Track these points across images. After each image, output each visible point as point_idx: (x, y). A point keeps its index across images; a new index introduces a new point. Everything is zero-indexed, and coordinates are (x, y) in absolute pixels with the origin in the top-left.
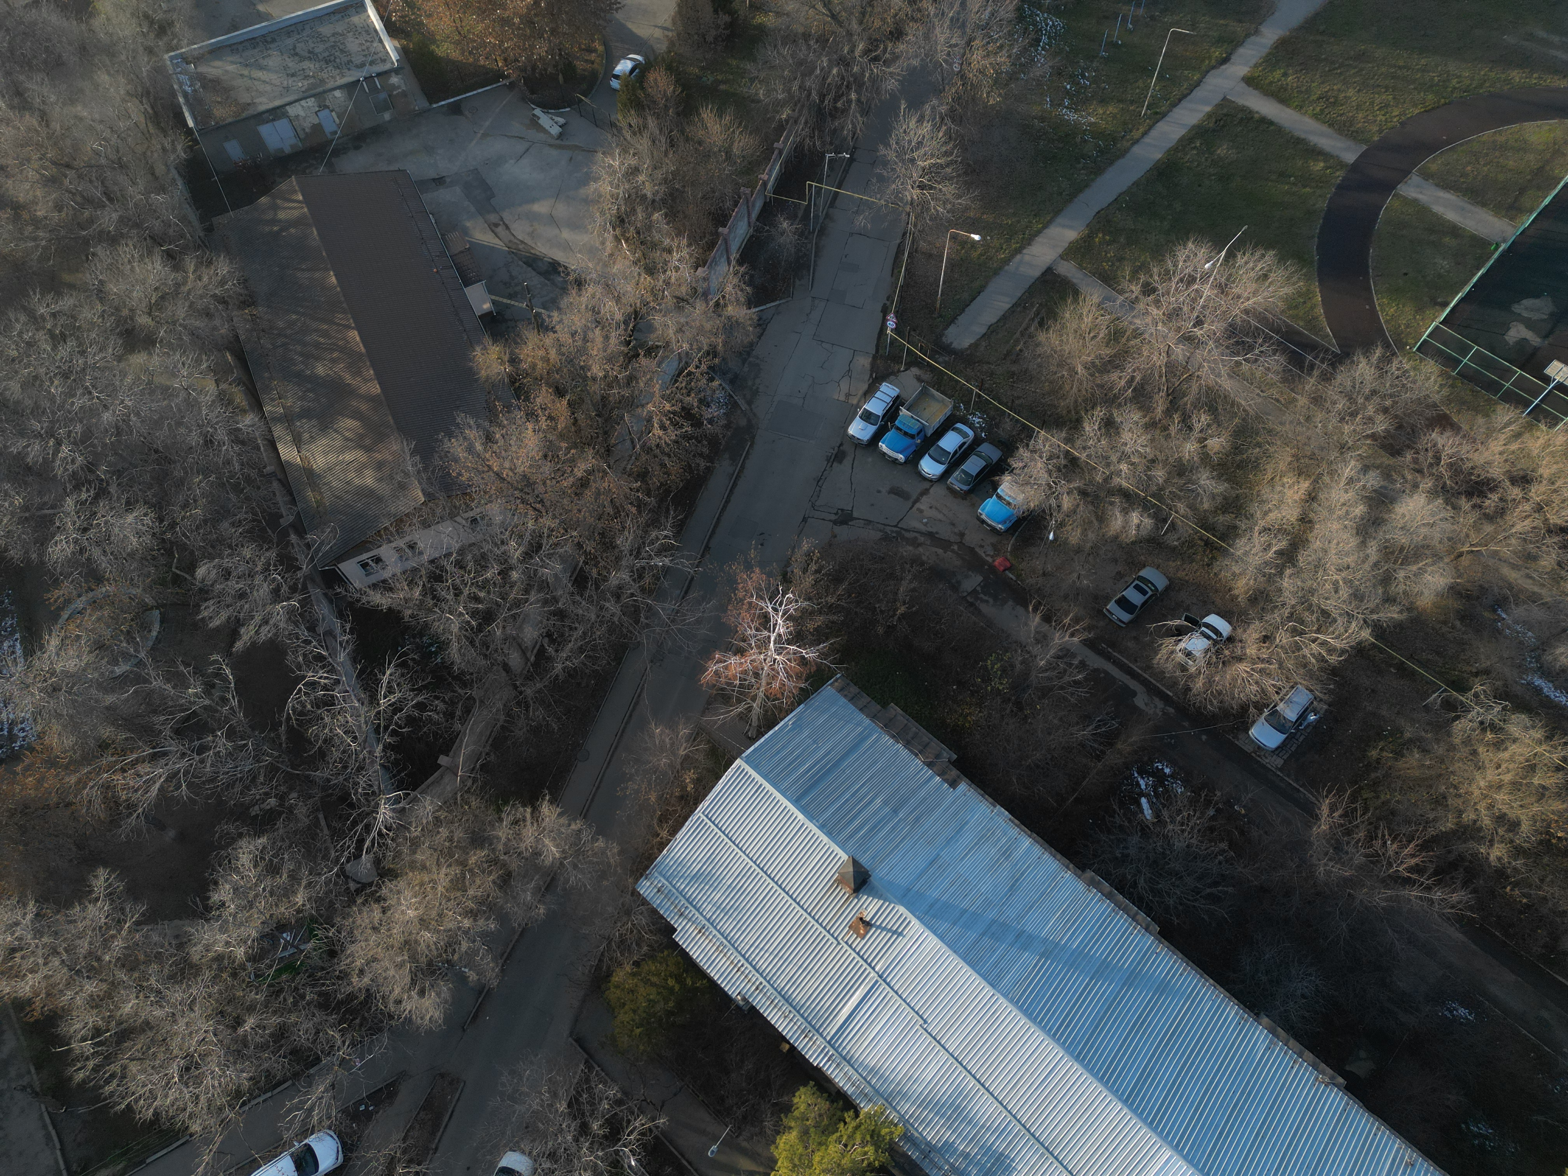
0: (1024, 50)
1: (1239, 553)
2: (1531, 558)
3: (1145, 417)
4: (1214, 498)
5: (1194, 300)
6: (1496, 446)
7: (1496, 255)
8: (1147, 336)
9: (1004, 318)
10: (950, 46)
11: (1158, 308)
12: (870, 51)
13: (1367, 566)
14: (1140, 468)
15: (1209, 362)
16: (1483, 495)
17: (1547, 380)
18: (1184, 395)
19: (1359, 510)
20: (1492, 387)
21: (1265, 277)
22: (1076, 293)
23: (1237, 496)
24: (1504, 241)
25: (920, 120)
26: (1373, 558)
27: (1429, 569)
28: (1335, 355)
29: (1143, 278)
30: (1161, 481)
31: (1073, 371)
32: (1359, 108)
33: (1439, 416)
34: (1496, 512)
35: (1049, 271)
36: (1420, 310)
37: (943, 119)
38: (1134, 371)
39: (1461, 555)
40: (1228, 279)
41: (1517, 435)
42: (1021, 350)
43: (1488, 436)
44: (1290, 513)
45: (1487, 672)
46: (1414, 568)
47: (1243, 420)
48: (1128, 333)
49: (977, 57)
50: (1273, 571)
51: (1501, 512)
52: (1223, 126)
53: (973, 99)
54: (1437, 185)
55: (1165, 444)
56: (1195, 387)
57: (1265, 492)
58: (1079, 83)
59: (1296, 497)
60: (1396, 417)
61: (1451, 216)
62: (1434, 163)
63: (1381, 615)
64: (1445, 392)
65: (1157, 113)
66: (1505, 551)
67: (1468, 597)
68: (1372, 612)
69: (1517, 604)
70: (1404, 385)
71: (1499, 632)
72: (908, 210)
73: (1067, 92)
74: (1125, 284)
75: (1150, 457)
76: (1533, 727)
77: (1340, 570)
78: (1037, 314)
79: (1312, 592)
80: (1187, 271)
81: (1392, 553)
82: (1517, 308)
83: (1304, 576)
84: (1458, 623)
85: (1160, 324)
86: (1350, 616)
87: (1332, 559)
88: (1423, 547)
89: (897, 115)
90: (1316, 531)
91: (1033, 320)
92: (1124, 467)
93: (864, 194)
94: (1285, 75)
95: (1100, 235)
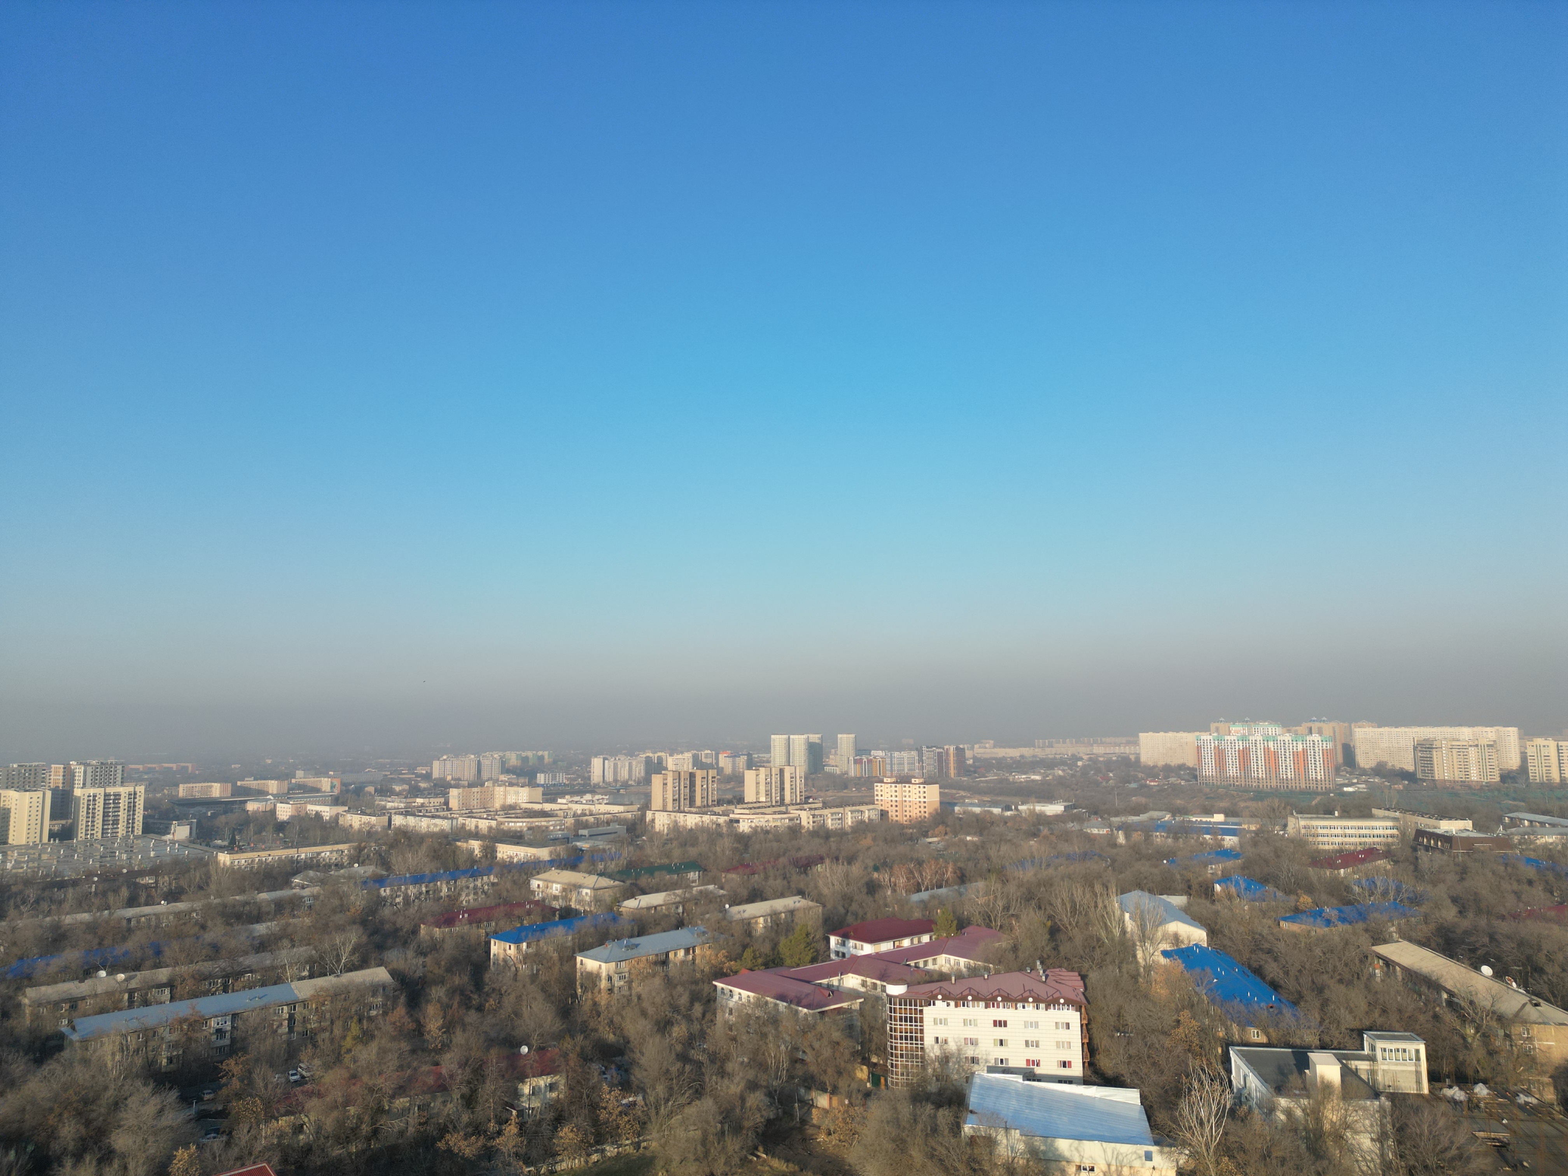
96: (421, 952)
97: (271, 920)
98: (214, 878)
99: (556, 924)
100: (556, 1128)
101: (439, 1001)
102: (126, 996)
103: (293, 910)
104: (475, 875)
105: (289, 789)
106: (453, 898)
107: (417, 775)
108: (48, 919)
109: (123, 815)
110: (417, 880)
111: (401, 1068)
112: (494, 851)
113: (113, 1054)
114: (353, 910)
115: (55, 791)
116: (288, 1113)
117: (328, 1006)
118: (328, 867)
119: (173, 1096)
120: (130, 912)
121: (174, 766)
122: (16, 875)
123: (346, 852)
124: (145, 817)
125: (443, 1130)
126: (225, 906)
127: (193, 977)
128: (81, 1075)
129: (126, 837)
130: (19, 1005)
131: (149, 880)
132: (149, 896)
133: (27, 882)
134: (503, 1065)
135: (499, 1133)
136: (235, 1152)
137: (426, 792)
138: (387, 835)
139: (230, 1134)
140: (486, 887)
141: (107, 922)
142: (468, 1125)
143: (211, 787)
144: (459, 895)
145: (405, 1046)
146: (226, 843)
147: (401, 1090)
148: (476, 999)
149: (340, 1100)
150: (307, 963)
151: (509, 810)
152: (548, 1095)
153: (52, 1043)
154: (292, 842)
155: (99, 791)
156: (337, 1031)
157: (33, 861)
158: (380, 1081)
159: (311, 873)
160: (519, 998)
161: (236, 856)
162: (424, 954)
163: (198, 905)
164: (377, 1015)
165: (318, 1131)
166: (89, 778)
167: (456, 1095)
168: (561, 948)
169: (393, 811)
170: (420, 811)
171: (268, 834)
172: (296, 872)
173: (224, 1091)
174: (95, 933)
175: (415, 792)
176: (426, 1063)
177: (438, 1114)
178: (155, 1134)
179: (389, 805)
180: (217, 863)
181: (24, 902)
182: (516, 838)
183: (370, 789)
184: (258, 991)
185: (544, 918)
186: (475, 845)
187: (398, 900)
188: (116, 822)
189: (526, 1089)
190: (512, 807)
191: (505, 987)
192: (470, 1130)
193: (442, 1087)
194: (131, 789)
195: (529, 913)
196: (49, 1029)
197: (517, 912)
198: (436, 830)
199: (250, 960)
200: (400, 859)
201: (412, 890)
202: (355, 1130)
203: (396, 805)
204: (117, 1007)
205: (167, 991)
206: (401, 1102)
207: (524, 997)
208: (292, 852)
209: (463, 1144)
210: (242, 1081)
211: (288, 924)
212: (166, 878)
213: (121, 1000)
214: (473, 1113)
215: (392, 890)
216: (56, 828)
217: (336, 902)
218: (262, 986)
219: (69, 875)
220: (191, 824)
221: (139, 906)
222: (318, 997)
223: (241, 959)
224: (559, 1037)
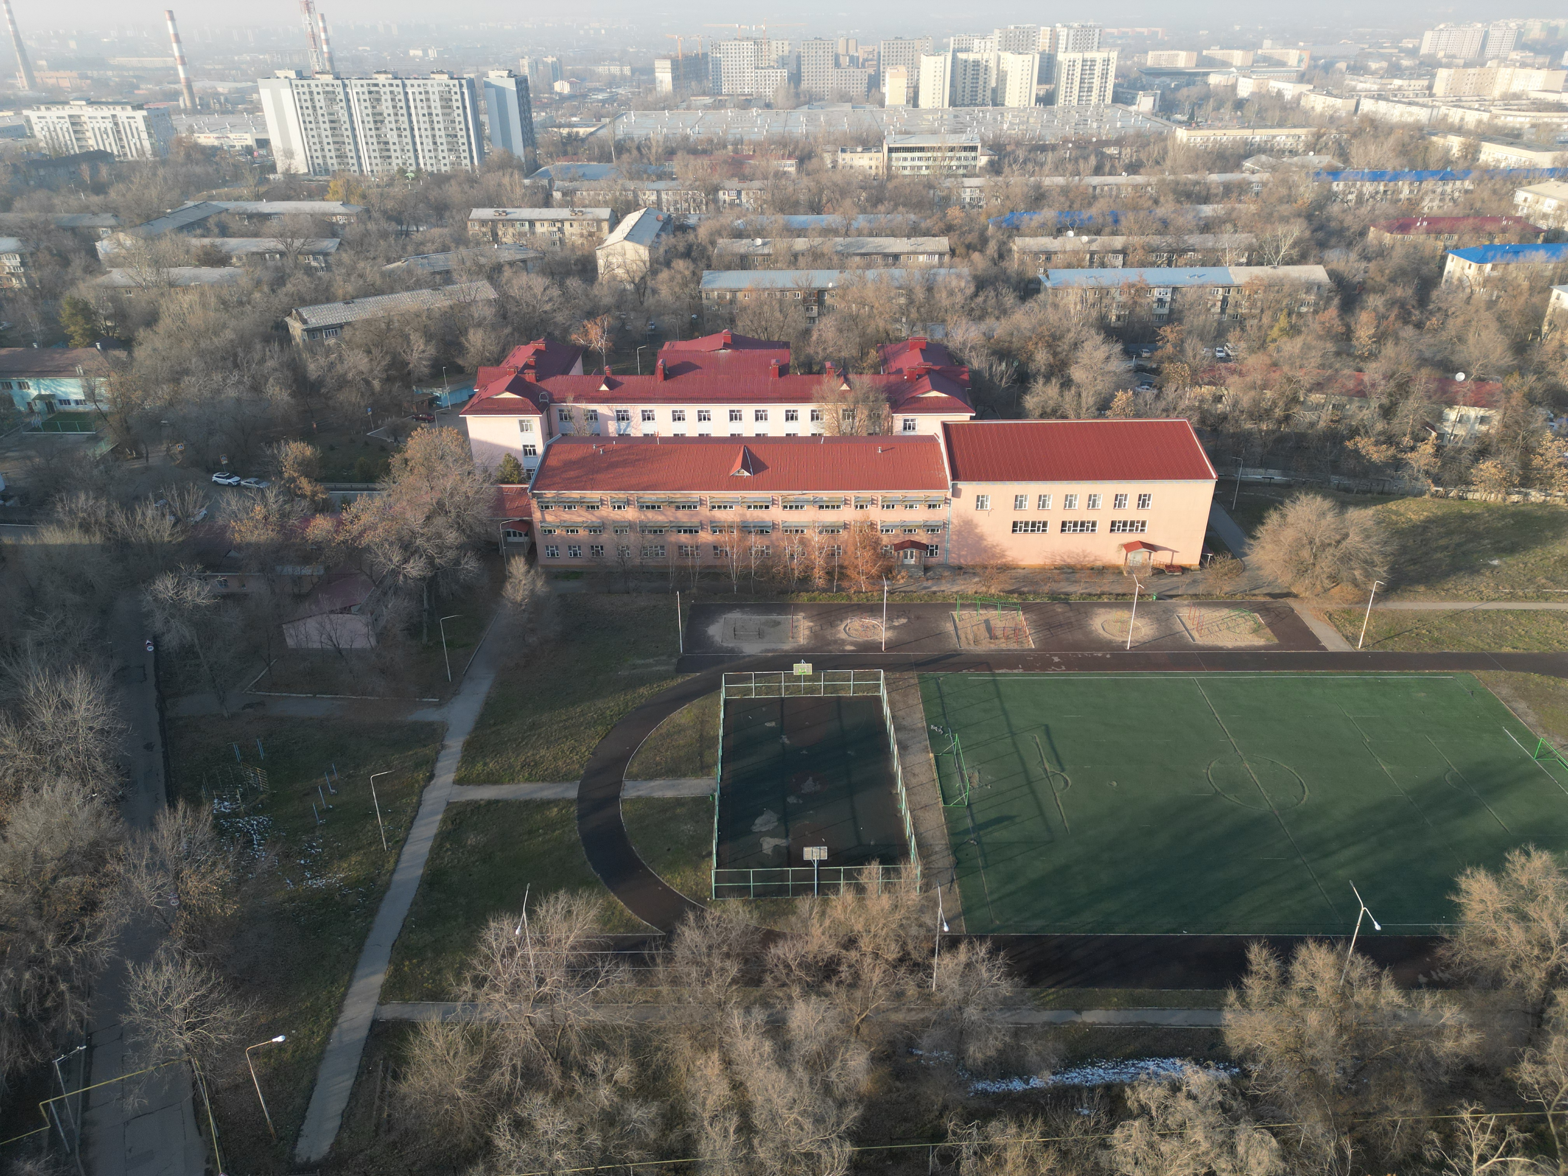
0: (240, 855)
1: (707, 1158)
2: (899, 995)
3: (547, 1094)
4: (654, 1123)
5: (525, 965)
6: (816, 930)
7: (717, 803)
8: (503, 1021)
9: (354, 1095)
10: (158, 888)
11: (498, 991)
12: (65, 935)
13: (806, 1089)
14: (574, 1146)
15: (571, 1008)
16: (836, 972)
17: (810, 863)
18: (569, 1050)
19: (767, 1046)
20: (782, 891)
21: (569, 912)
22: (413, 1026)
23: (672, 1107)
24: (715, 791)
25: (158, 967)
26: (806, 1080)
27: (847, 1056)
28: (663, 938)
29: (468, 975)
30: (599, 1143)
31: (454, 1099)
32: (555, 759)
33: (765, 934)
34: (854, 978)
35: (375, 1023)
36: (696, 868)
37: (182, 954)
38: (511, 1059)
39: (858, 1029)
40: (541, 932)
41: (823, 914)
42: (389, 1116)
43: (806, 927)
44: (721, 1090)
45: (945, 1107)
46: (837, 1063)
47: (631, 1036)
48: (485, 1031)
49: (193, 884)
50: (745, 1151)
51: (856, 976)
52: (461, 823)
53: (208, 920)
54: (645, 780)
55: (581, 1105)
56: (574, 1038)
57: (690, 1085)
58: (312, 854)
59: (716, 1071)
60: (738, 955)
61: (670, 794)
62: (632, 766)
63: (846, 1122)
64: (756, 914)
65: (397, 842)
66: (882, 1003)
67: (888, 1057)
68: (838, 1125)
69: (920, 1038)
70: (726, 929)
71: (927, 1068)
72: (186, 1058)
73: (304, 866)
74: (455, 990)
75: (575, 1129)
76: (1006, 1126)
77: (791, 1108)
78: (386, 1069)
79: (785, 1144)
80: (503, 946)
81: (815, 1063)
82: (755, 829)
83: (770, 1135)
84: (898, 1084)
85: (508, 1004)
86: (826, 1142)
87: (779, 1103)
88: (830, 1041)
89: (127, 978)
90: (750, 1089)
91: (385, 1078)
92: (558, 1155)
93: (123, 1073)
94: (485, 764)
95: (407, 963)
96: (1366, 257)
97: (1218, 203)
98: (1171, 154)
99: (1537, 248)
100: (1477, 460)
101: (1375, 310)
102: (1088, 256)
103: (1240, 195)
104: (1445, 177)
105: (1255, 61)
106: (1414, 203)
107: (1402, 50)
108: (1032, 179)
109: (1097, 82)
110: (1376, 176)
111: (1322, 366)
112: (1477, 150)
113: (1075, 304)
114: (1300, 202)
115: (1042, 54)
116: (1210, 383)
117: (1260, 295)
118: (1281, 152)
119: (1118, 347)
120: (1096, 180)
121: (1145, 31)
122: (1010, 136)
123: (1303, 137)
124: (1115, 86)
125: (1354, 432)
126: (1177, 183)
127: (1143, 247)
128: (1052, 316)
129: (1098, 106)
130: (1010, 251)
131: (1113, 151)
132: (1113, 166)
133: (1018, 144)
134: (1432, 386)
135: (1413, 449)
136: (1162, 404)
137: (1407, 72)
138: (1352, 122)
139: (1160, 389)
140: (1457, 194)
141: (1077, 187)
142: (1379, 434)
143: (1177, 55)
144: (1422, 199)
145: (1330, 347)
146: (1185, 118)
147: (1318, 386)
148: (1416, 315)
149: (1259, 382)
150: (1246, 250)
151: (1511, 100)
152: (1477, 426)
153: (1032, 286)
154: (1249, 122)
155: (1078, 56)
156: (1266, 320)
157: (1022, 123)
158: (1299, 374)
159: (1263, 158)
160: (1467, 323)
161: (1193, 133)
162: (1368, 259)
163: (1153, 180)
164: (1307, 312)
165: (1235, 404)
166: (1071, 41)
167: (1374, 404)
168: (1534, 278)
169: (1363, 94)
170: (1396, 96)
171: (1226, 112)
172: (1247, 156)
173: (1159, 353)
174: (1067, 197)
175: (1395, 71)
176: (1349, 367)
177: (1352, 417)
178: (1102, 375)
179: (1360, 86)
180: (1175, 138)
181: (1015, 161)
182: (1512, 137)
183: (1342, 65)
184: (1198, 270)
185: (1522, 238)
186: (1455, 144)
187: (1350, 197)
188: (1090, 90)
189: (1452, 415)
190: (1516, 96)
191: (1453, 309)
192: (1382, 438)
193: (1361, 394)
194: (1104, 55)
195: (1504, 230)
196: (1030, 274)
197: (1488, 227)
198: (1410, 119)
199: (1194, 240)
200: (1361, 151)
201: (1368, 188)
202: (1268, 412)
203: (1367, 86)
204: (1080, 266)
205: (1121, 257)
206: (1316, 398)
207: (1473, 323)
208: (1247, 133)
209: (1372, 449)
210: (1175, 347)
211: (1233, 209)
212: (1129, 150)
213: (1084, 259)
214: (1388, 424)
215: (1346, 185)
216: (1042, 93)
217: (1284, 191)
218: (1202, 265)
219: (1050, 140)
220: (1155, 95)
221: (1103, 175)
222: (1253, 286)
223: (1186, 237)
224: (1506, 372)
